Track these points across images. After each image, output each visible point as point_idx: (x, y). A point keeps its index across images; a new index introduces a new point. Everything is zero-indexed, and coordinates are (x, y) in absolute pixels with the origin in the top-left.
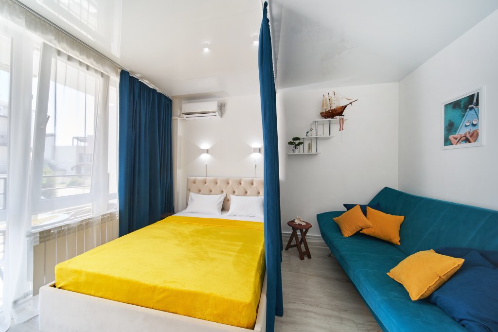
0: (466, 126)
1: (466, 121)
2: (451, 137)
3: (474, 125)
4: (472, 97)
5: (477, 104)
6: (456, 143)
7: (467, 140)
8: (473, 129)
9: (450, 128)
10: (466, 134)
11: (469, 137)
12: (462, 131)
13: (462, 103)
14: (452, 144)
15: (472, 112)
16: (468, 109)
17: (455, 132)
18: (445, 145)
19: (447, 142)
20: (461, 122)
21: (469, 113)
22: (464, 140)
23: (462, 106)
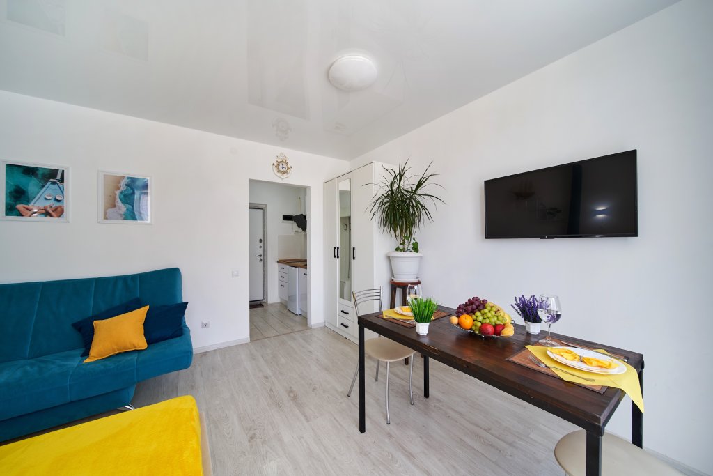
0: (46, 199)
1: (45, 194)
2: (20, 206)
3: (59, 201)
5: (62, 180)
6: (29, 214)
7: (47, 214)
8: (57, 204)
10: (46, 208)
11: (50, 211)
16: (49, 183)
20: (38, 193)
21: (51, 187)
22: (43, 214)
23: (40, 176)
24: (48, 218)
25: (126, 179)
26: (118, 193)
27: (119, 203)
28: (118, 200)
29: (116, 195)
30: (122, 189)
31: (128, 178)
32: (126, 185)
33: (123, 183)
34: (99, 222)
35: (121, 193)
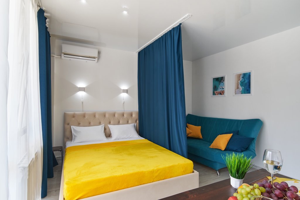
0: (221, 88)
1: (220, 87)
2: (215, 92)
3: (223, 88)
4: (222, 78)
5: (224, 81)
7: (221, 94)
8: (223, 90)
9: (215, 88)
10: (220, 91)
12: (219, 90)
13: (219, 79)
14: (216, 95)
15: (222, 83)
17: (217, 90)
18: (213, 95)
19: (214, 94)
21: (221, 84)
24: (221, 95)
25: (242, 75)
26: (239, 82)
27: (240, 87)
28: (240, 85)
29: (239, 83)
30: (241, 80)
31: (243, 74)
32: (242, 77)
33: (241, 77)
34: (233, 96)
35: (241, 81)
